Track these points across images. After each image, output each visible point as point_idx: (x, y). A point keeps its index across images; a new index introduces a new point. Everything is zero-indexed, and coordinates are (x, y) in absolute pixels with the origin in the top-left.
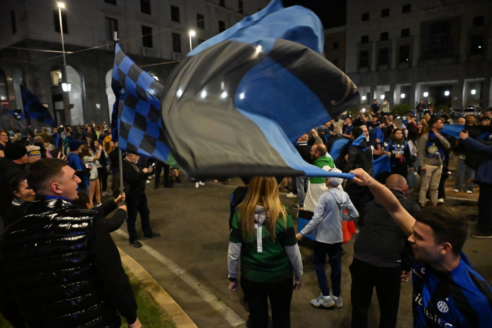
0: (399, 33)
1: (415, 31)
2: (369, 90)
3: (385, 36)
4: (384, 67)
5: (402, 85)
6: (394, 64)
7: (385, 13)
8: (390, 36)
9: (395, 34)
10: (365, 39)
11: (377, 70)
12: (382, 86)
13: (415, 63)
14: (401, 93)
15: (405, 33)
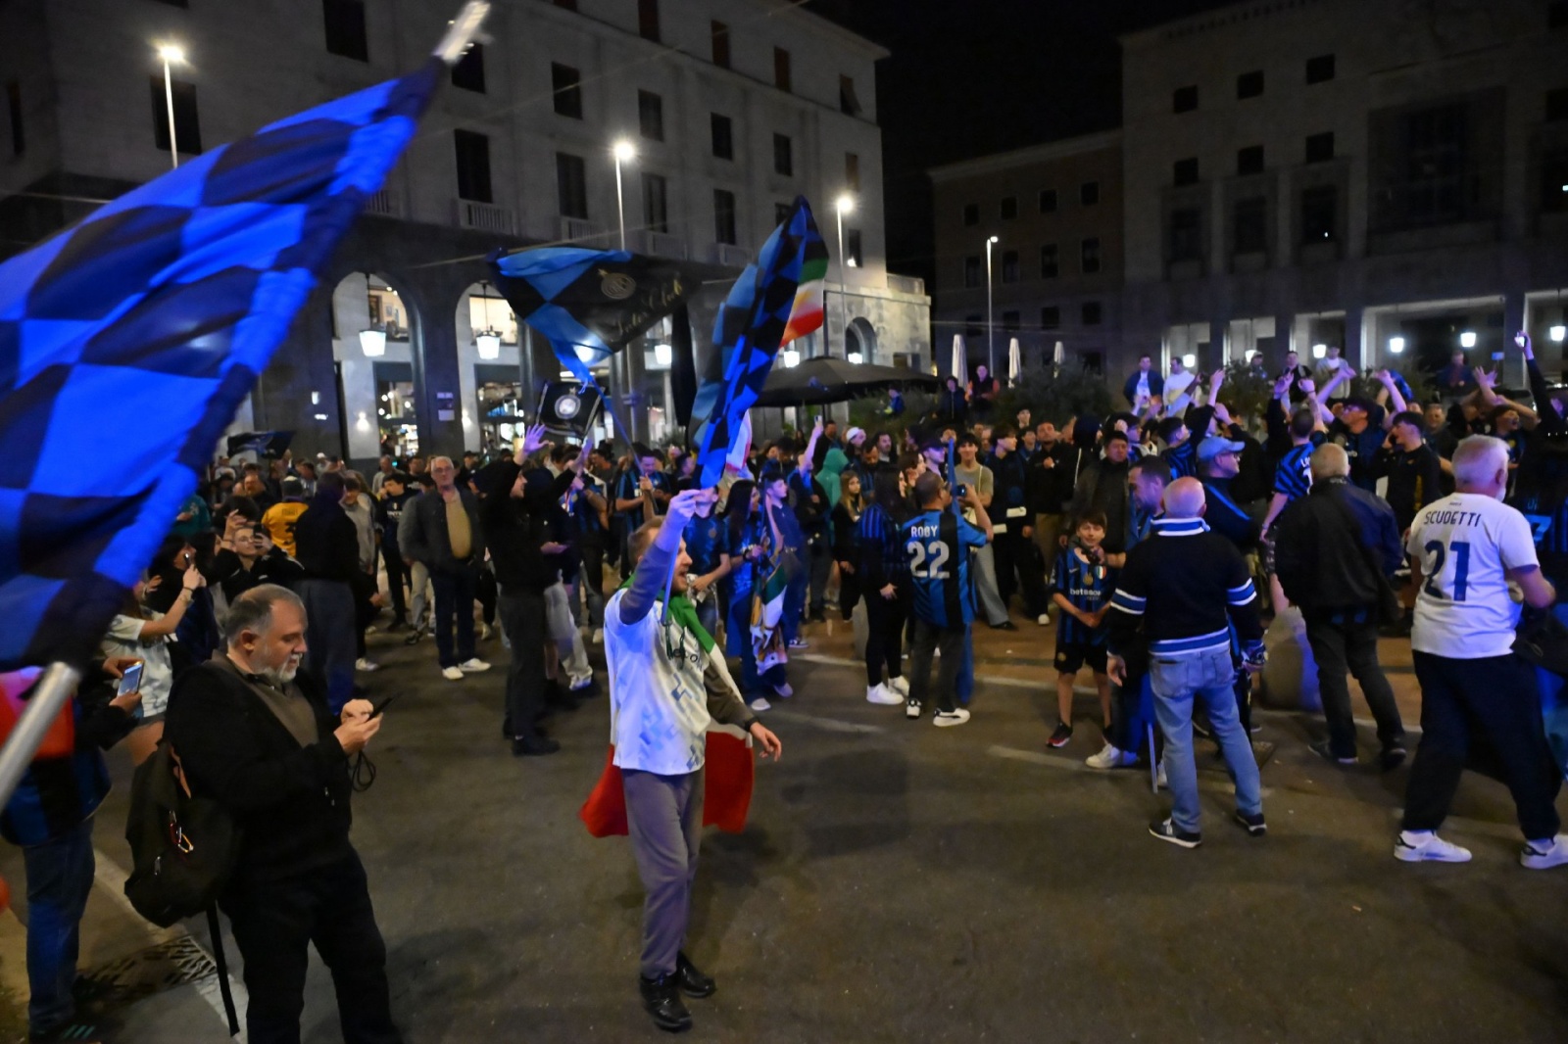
0: (1300, 147)
1: (1353, 142)
2: (1203, 334)
3: (1251, 160)
4: (1255, 259)
5: (1315, 315)
6: (1284, 247)
7: (1251, 85)
8: (1269, 160)
9: (1284, 154)
10: (1186, 172)
11: (1231, 269)
12: (1247, 322)
13: (1355, 244)
14: (1313, 342)
15: (1320, 147)
